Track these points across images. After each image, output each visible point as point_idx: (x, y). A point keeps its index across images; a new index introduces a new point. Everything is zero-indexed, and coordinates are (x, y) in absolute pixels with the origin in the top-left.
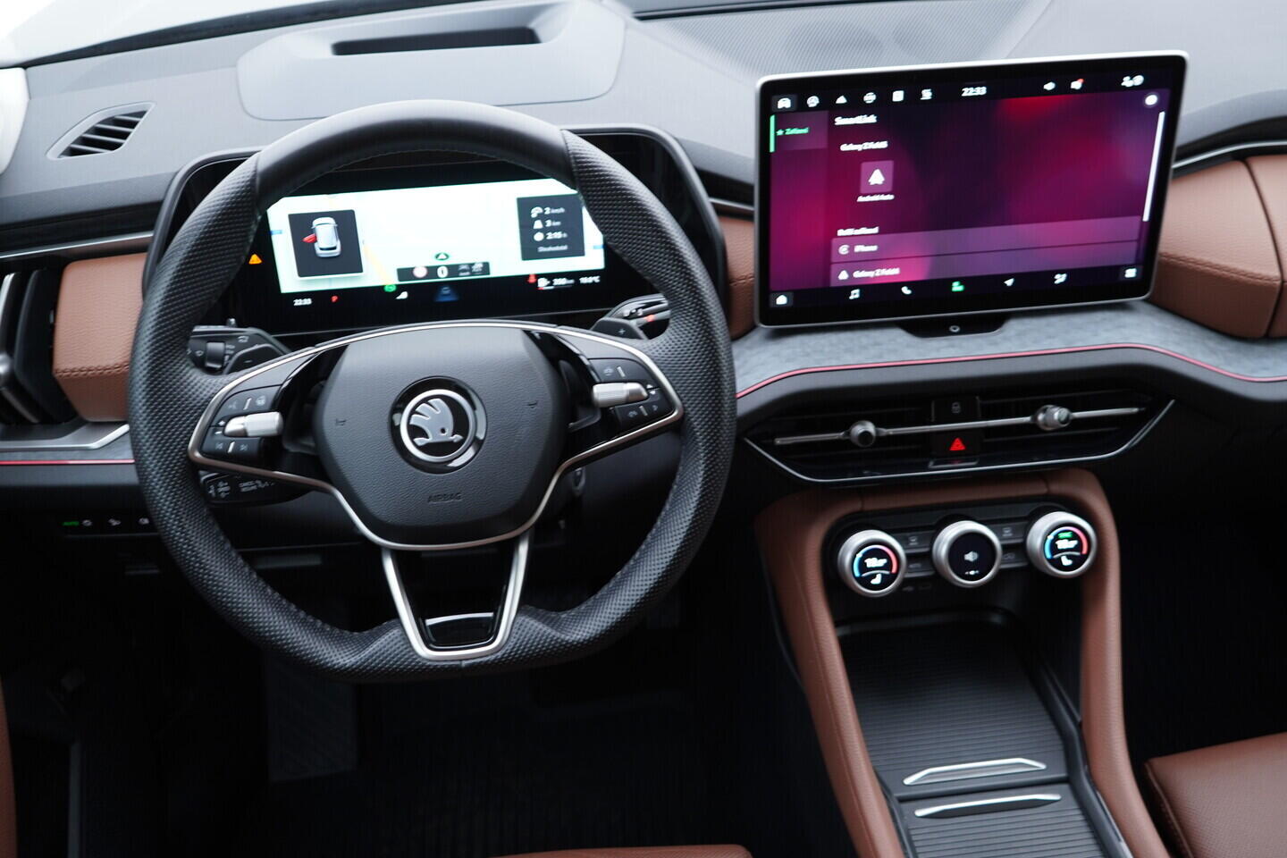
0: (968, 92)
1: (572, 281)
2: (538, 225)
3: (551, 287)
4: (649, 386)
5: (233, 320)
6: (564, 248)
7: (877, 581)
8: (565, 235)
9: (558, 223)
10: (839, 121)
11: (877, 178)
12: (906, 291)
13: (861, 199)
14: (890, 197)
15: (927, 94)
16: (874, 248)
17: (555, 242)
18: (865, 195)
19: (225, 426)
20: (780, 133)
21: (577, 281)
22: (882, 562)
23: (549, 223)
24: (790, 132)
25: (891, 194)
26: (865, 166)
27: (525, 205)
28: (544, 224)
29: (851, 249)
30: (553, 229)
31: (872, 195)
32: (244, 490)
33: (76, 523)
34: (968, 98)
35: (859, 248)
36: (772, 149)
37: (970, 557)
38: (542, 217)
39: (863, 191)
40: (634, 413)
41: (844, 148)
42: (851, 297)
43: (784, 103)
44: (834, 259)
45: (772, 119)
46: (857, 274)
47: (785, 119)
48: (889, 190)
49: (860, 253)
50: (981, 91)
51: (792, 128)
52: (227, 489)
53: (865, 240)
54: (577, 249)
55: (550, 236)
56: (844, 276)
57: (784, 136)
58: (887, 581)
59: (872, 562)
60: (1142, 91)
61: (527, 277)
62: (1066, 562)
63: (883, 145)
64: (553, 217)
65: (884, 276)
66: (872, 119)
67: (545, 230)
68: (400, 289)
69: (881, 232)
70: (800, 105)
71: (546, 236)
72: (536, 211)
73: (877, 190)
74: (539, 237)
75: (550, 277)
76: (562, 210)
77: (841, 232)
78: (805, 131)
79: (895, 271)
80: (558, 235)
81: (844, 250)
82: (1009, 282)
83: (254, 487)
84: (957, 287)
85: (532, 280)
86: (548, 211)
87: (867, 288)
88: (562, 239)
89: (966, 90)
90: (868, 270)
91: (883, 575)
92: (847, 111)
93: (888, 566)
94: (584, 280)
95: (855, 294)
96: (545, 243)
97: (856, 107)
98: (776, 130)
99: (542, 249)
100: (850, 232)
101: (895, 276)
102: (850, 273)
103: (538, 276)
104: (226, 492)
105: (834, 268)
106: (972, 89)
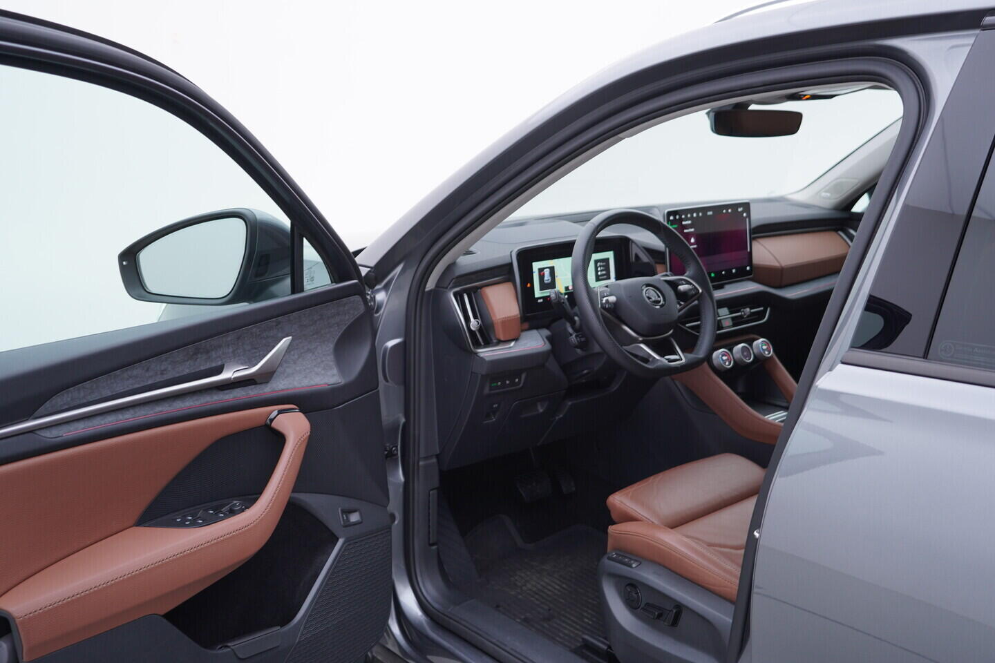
0: (709, 214)
2: (599, 269)
4: (691, 286)
6: (605, 277)
7: (727, 363)
8: (606, 273)
9: (604, 268)
10: (684, 223)
11: (693, 240)
14: (695, 246)
15: (700, 214)
19: (604, 300)
23: (602, 268)
26: (689, 236)
27: (596, 262)
30: (603, 270)
31: (692, 245)
33: (495, 385)
34: (709, 216)
37: (745, 354)
38: (600, 266)
40: (691, 293)
41: (685, 231)
43: (672, 218)
47: (671, 223)
48: (695, 243)
50: (711, 213)
51: (674, 225)
54: (609, 278)
58: (730, 364)
59: (725, 358)
60: (743, 212)
62: (767, 353)
63: (693, 230)
64: (603, 266)
66: (690, 222)
67: (601, 271)
68: (566, 294)
70: (675, 218)
72: (599, 264)
74: (599, 273)
78: (676, 226)
82: (723, 273)
84: (713, 275)
86: (601, 264)
92: (685, 220)
93: (728, 359)
96: (602, 275)
97: (687, 219)
99: (600, 278)
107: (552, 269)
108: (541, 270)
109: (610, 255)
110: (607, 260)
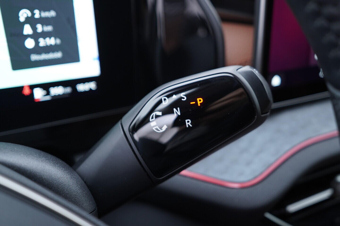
1: (68, 90)
2: (27, 30)
3: (48, 98)
6: (58, 55)
8: (58, 41)
9: (49, 28)
17: (48, 49)
21: (74, 89)
23: (40, 28)
27: (10, 8)
28: (34, 28)
30: (45, 35)
54: (71, 55)
55: (42, 42)
61: (21, 89)
64: (44, 21)
67: (36, 36)
71: (37, 43)
72: (23, 15)
74: (30, 44)
75: (46, 87)
76: (52, 14)
80: (52, 41)
85: (27, 91)
88: (56, 45)
94: (81, 88)
96: (38, 50)
99: (34, 57)
103: (32, 87)
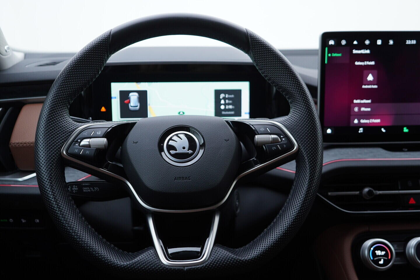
0: (408, 42)
2: (222, 102)
4: (282, 137)
5: (91, 118)
6: (233, 113)
7: (381, 262)
8: (233, 107)
9: (231, 102)
10: (355, 52)
11: (370, 78)
12: (383, 130)
13: (364, 87)
14: (376, 87)
15: (391, 42)
16: (369, 109)
17: (229, 110)
18: (365, 85)
19: (80, 142)
20: (330, 55)
22: (383, 253)
23: (227, 101)
24: (334, 55)
25: (376, 85)
26: (365, 72)
27: (218, 93)
28: (225, 101)
29: (359, 109)
30: (229, 104)
31: (368, 85)
32: (84, 191)
33: (6, 220)
34: (408, 45)
35: (363, 109)
36: (326, 62)
38: (225, 99)
39: (364, 83)
40: (275, 148)
41: (357, 63)
42: (359, 132)
43: (332, 42)
44: (352, 113)
45: (326, 49)
46: (362, 121)
47: (332, 49)
48: (376, 83)
49: (364, 112)
50: (414, 42)
51: (335, 53)
52: (77, 189)
53: (365, 105)
54: (238, 113)
55: (227, 107)
56: (356, 121)
57: (331, 56)
58: (386, 263)
59: (378, 253)
63: (373, 63)
64: (229, 99)
65: (374, 123)
66: (368, 52)
67: (225, 104)
69: (372, 102)
70: (338, 43)
71: (225, 107)
72: (222, 96)
73: (370, 83)
74: (222, 107)
76: (233, 96)
77: (355, 101)
78: (340, 55)
79: (378, 121)
80: (231, 107)
81: (356, 109)
83: (90, 191)
84: (406, 130)
86: (227, 96)
87: (366, 127)
88: (232, 109)
89: (407, 41)
90: (367, 119)
91: (384, 260)
92: (358, 47)
93: (386, 255)
95: (361, 130)
96: (225, 110)
97: (361, 46)
98: (328, 53)
99: (223, 113)
100: (358, 101)
101: (378, 123)
102: (359, 120)
104: (76, 190)
105: (352, 117)
106: (410, 41)
107: (143, 96)
108: (124, 95)
109: (244, 87)
110: (238, 93)
